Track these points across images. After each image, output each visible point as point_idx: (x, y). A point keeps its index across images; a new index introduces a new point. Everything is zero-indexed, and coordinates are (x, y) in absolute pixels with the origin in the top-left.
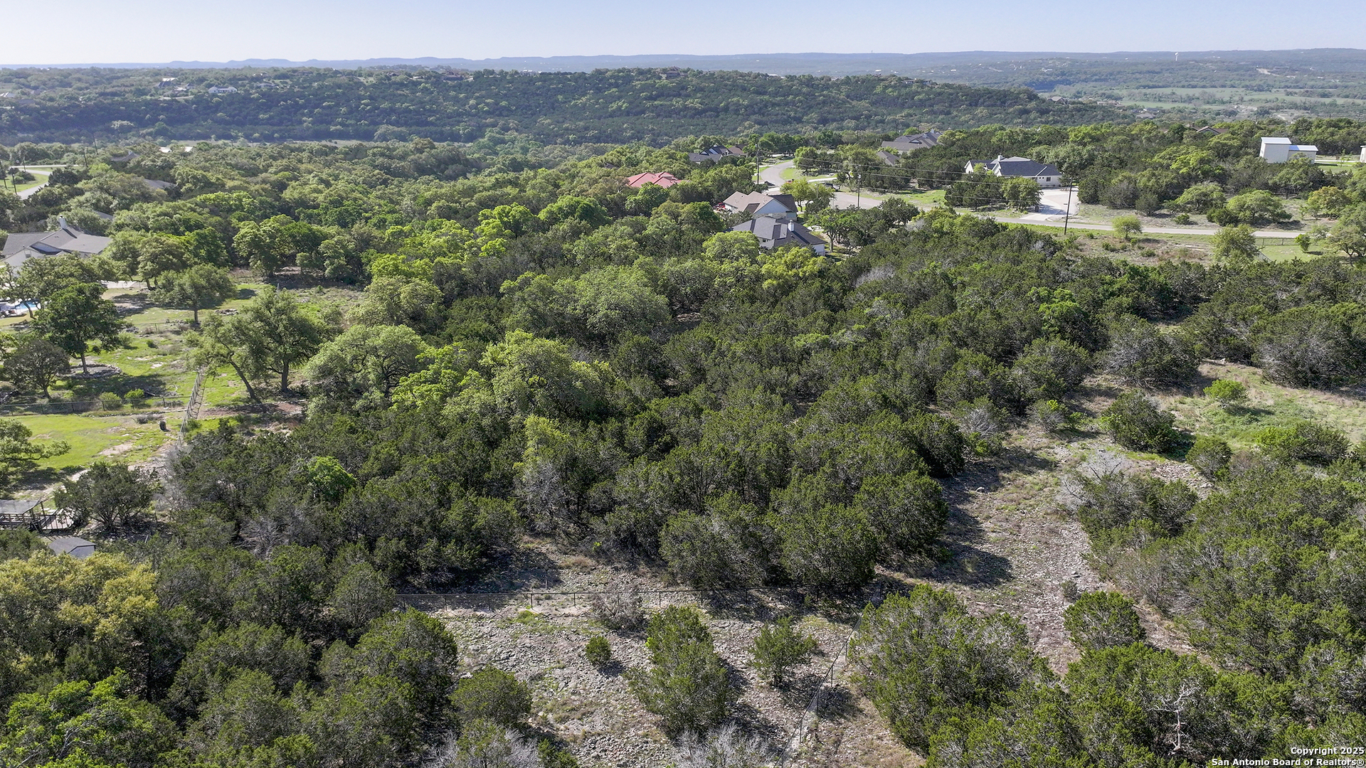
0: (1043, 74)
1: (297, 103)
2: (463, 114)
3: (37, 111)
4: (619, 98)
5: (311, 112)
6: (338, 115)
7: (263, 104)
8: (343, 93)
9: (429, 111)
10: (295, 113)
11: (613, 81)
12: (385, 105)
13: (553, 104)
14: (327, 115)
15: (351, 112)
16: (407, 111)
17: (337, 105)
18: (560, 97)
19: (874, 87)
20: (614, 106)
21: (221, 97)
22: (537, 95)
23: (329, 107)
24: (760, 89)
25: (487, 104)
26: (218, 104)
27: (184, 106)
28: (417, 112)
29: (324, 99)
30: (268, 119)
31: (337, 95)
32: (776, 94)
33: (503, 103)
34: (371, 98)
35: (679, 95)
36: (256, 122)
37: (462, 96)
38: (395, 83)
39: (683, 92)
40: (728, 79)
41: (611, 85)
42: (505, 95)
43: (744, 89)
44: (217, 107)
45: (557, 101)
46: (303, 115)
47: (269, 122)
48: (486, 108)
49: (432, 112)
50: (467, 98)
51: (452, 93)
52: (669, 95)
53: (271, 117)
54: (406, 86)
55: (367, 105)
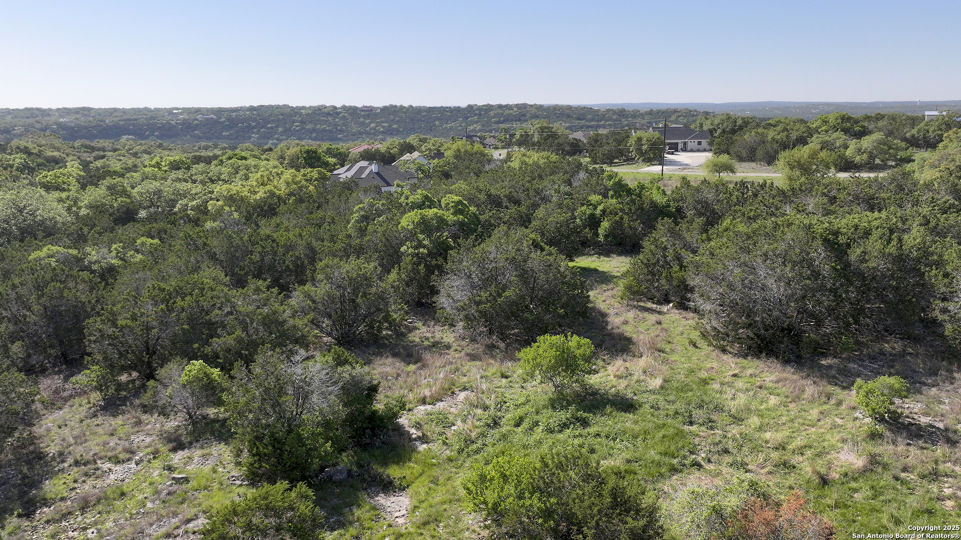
0: (813, 113)
1: (250, 124)
2: (363, 133)
3: (72, 128)
4: (477, 122)
5: (259, 131)
6: (276, 133)
7: (227, 125)
8: (283, 119)
9: (340, 131)
10: (248, 132)
11: (478, 112)
12: (309, 126)
13: (431, 127)
14: (269, 133)
15: (285, 131)
16: (325, 130)
17: (277, 126)
18: (437, 123)
19: (670, 117)
20: (472, 128)
21: (200, 121)
22: (421, 121)
23: (272, 127)
24: (581, 117)
25: (383, 127)
26: (197, 125)
27: (174, 126)
28: (331, 131)
29: (269, 122)
30: (228, 136)
31: (278, 120)
32: (592, 120)
33: (394, 126)
34: (301, 122)
35: (520, 120)
36: (220, 137)
37: (367, 121)
38: (323, 113)
39: (523, 118)
40: (559, 110)
41: (475, 115)
42: (398, 121)
43: (569, 116)
44: (196, 127)
45: (434, 125)
46: (253, 133)
47: (228, 137)
48: (382, 129)
49: (341, 131)
50: (371, 123)
51: (362, 120)
52: (512, 120)
53: (231, 134)
54: (331, 115)
55: (297, 126)
